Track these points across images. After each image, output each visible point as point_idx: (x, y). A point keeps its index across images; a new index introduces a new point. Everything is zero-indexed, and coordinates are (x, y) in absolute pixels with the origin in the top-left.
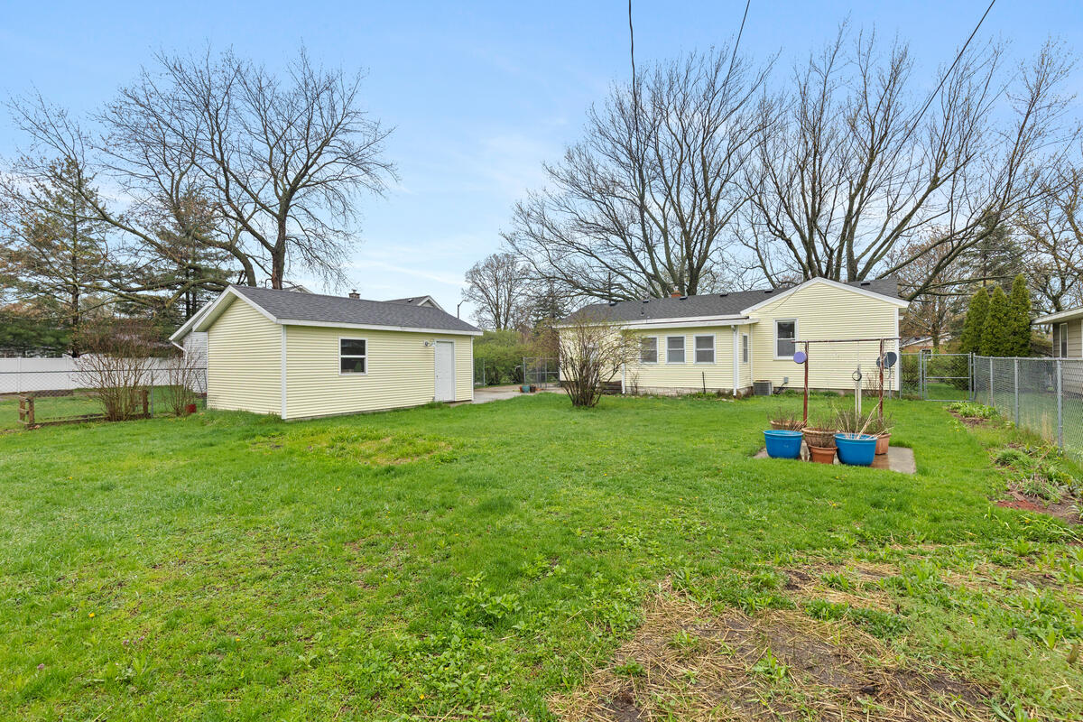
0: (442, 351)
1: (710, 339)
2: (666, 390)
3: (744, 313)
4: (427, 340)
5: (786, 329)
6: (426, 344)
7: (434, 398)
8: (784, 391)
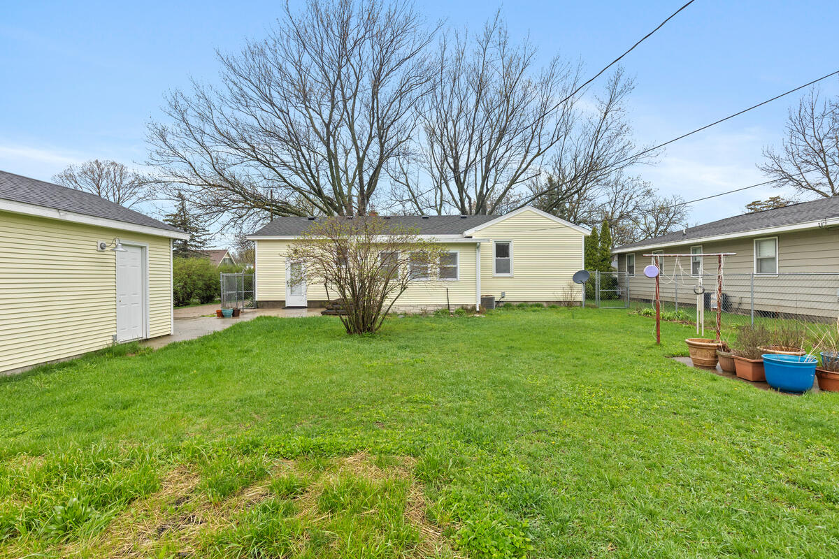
0: (128, 258)
1: (454, 256)
2: (408, 308)
3: (467, 233)
4: (106, 240)
5: (502, 250)
6: (102, 248)
7: (115, 337)
8: (501, 304)
